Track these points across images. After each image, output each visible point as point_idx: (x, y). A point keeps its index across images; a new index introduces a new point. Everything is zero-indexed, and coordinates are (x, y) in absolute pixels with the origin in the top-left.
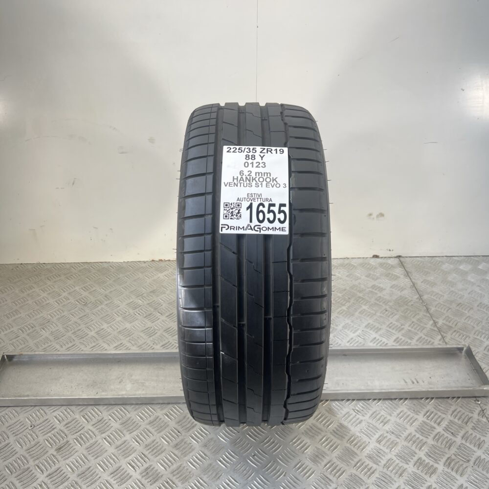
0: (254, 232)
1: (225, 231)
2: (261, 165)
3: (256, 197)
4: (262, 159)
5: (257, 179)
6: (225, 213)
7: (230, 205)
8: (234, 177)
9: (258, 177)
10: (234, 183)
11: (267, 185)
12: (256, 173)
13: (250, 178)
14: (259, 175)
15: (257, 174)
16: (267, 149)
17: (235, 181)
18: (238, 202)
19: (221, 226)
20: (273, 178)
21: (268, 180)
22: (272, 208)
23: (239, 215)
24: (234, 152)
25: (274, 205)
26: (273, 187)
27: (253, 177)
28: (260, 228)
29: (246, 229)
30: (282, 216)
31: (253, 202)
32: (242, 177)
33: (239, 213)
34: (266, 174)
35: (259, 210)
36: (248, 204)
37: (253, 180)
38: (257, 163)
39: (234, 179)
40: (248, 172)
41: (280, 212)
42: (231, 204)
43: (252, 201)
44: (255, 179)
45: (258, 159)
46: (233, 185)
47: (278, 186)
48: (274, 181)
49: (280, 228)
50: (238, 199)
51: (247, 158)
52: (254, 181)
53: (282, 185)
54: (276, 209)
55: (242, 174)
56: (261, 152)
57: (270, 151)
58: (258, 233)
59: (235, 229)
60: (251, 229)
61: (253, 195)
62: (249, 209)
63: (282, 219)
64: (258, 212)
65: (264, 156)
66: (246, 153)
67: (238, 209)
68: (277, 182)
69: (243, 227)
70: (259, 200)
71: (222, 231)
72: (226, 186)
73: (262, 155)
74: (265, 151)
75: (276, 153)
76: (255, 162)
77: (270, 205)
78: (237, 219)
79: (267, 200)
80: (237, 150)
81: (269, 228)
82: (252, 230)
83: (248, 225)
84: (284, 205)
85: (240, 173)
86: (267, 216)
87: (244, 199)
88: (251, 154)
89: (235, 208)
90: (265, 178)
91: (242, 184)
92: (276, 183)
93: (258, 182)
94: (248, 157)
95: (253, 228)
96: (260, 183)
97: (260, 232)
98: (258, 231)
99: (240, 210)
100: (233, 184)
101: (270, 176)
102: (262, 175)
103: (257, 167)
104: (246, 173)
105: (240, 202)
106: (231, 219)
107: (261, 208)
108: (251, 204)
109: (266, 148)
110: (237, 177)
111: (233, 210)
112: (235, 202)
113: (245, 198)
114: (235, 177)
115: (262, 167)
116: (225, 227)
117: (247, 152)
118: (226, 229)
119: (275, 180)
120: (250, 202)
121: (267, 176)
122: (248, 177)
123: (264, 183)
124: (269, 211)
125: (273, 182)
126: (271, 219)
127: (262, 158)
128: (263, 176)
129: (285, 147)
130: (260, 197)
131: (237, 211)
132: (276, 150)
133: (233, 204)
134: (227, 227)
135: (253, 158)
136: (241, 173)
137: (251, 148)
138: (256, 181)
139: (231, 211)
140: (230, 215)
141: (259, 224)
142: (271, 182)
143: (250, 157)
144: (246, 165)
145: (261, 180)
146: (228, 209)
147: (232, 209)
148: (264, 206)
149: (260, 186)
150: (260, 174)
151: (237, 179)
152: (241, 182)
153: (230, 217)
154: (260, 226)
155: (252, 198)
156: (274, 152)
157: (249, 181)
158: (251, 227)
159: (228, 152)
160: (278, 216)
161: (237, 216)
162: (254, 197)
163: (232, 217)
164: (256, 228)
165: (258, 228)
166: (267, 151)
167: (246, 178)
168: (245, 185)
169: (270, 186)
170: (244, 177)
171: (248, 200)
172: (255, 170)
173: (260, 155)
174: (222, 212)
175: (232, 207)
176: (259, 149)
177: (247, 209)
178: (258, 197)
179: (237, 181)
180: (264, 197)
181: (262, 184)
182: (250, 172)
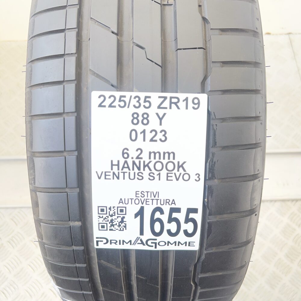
0: (146, 248)
1: (101, 246)
2: (160, 136)
3: (149, 197)
4: (161, 124)
5: (151, 165)
6: (101, 222)
7: (108, 210)
8: (112, 161)
9: (154, 161)
10: (114, 173)
11: (168, 177)
12: (150, 153)
13: (140, 162)
14: (155, 158)
15: (152, 155)
16: (171, 98)
17: (115, 168)
18: (121, 205)
19: (95, 240)
20: (179, 162)
21: (170, 167)
22: (174, 215)
23: (123, 224)
24: (110, 106)
25: (178, 210)
26: (177, 179)
27: (144, 162)
28: (156, 243)
29: (134, 244)
30: (190, 227)
31: (144, 205)
32: (126, 162)
33: (122, 221)
34: (167, 155)
35: (155, 218)
36: (137, 209)
37: (144, 166)
38: (151, 132)
39: (112, 165)
40: (137, 150)
41: (187, 220)
42: (110, 209)
43: (142, 204)
44: (148, 165)
45: (154, 123)
46: (111, 177)
47: (186, 177)
48: (181, 169)
49: (186, 243)
50: (121, 201)
51: (135, 121)
52: (147, 168)
53: (194, 177)
54: (181, 217)
55: (126, 156)
56: (159, 107)
57: (176, 104)
58: (153, 249)
59: (118, 243)
60: (142, 243)
61: (146, 194)
62: (139, 216)
63: (190, 231)
64: (153, 222)
65: (165, 114)
66: (132, 110)
67: (122, 216)
68: (184, 170)
69: (130, 241)
70: (155, 201)
71: (97, 245)
72: (99, 178)
73: (161, 112)
74: (166, 104)
75: (187, 108)
76: (148, 128)
77: (173, 210)
78: (120, 230)
79: (167, 202)
80: (116, 103)
81: (169, 242)
82: (144, 245)
83: (138, 239)
84: (195, 211)
85: (123, 154)
86: (167, 226)
87: (130, 201)
88: (141, 111)
89: (117, 215)
90: (165, 162)
91: (127, 175)
92: (183, 172)
93: (153, 171)
94: (137, 118)
95: (145, 243)
96: (156, 173)
97: (156, 247)
98: (152, 246)
99: (124, 217)
100: (111, 174)
101: (174, 159)
102: (160, 158)
103: (152, 140)
104: (133, 154)
105: (124, 205)
106: (110, 230)
107: (158, 215)
108: (142, 209)
109: (168, 95)
110: (118, 161)
111: (114, 218)
112: (117, 205)
113: (132, 199)
114: (115, 162)
115: (161, 140)
116: (102, 241)
117: (134, 106)
118: (104, 244)
119: (182, 166)
120: (140, 205)
121: (169, 158)
122: (137, 162)
123: (164, 173)
124: (170, 220)
125: (178, 171)
126: (174, 231)
127: (161, 119)
128: (162, 160)
129: (203, 91)
130: (157, 197)
131: (119, 219)
132: (186, 99)
133: (112, 209)
134: (105, 241)
135: (145, 121)
136: (125, 153)
137: (142, 95)
138: (150, 170)
139: (110, 218)
140: (109, 225)
141: (155, 237)
142: (176, 171)
143: (140, 118)
144: (133, 136)
145: (159, 166)
146: (105, 216)
147: (112, 216)
148: (162, 212)
149: (157, 177)
150: (157, 155)
151: (118, 165)
152: (126, 170)
153: (109, 228)
154: (156, 240)
155: (143, 199)
156: (182, 104)
157: (139, 169)
158: (141, 240)
159: (100, 106)
160: (184, 226)
161: (119, 226)
162: (146, 197)
163: (112, 228)
164: (149, 243)
165: (152, 243)
166: (171, 103)
167: (134, 163)
168: (132, 177)
169: (174, 178)
170: (130, 162)
171: (137, 202)
172: (148, 147)
173: (157, 114)
174: (96, 220)
175: (111, 213)
176: (155, 97)
177: (136, 216)
178: (153, 197)
179: (118, 169)
180: (162, 197)
181: (159, 174)
182: (139, 151)
